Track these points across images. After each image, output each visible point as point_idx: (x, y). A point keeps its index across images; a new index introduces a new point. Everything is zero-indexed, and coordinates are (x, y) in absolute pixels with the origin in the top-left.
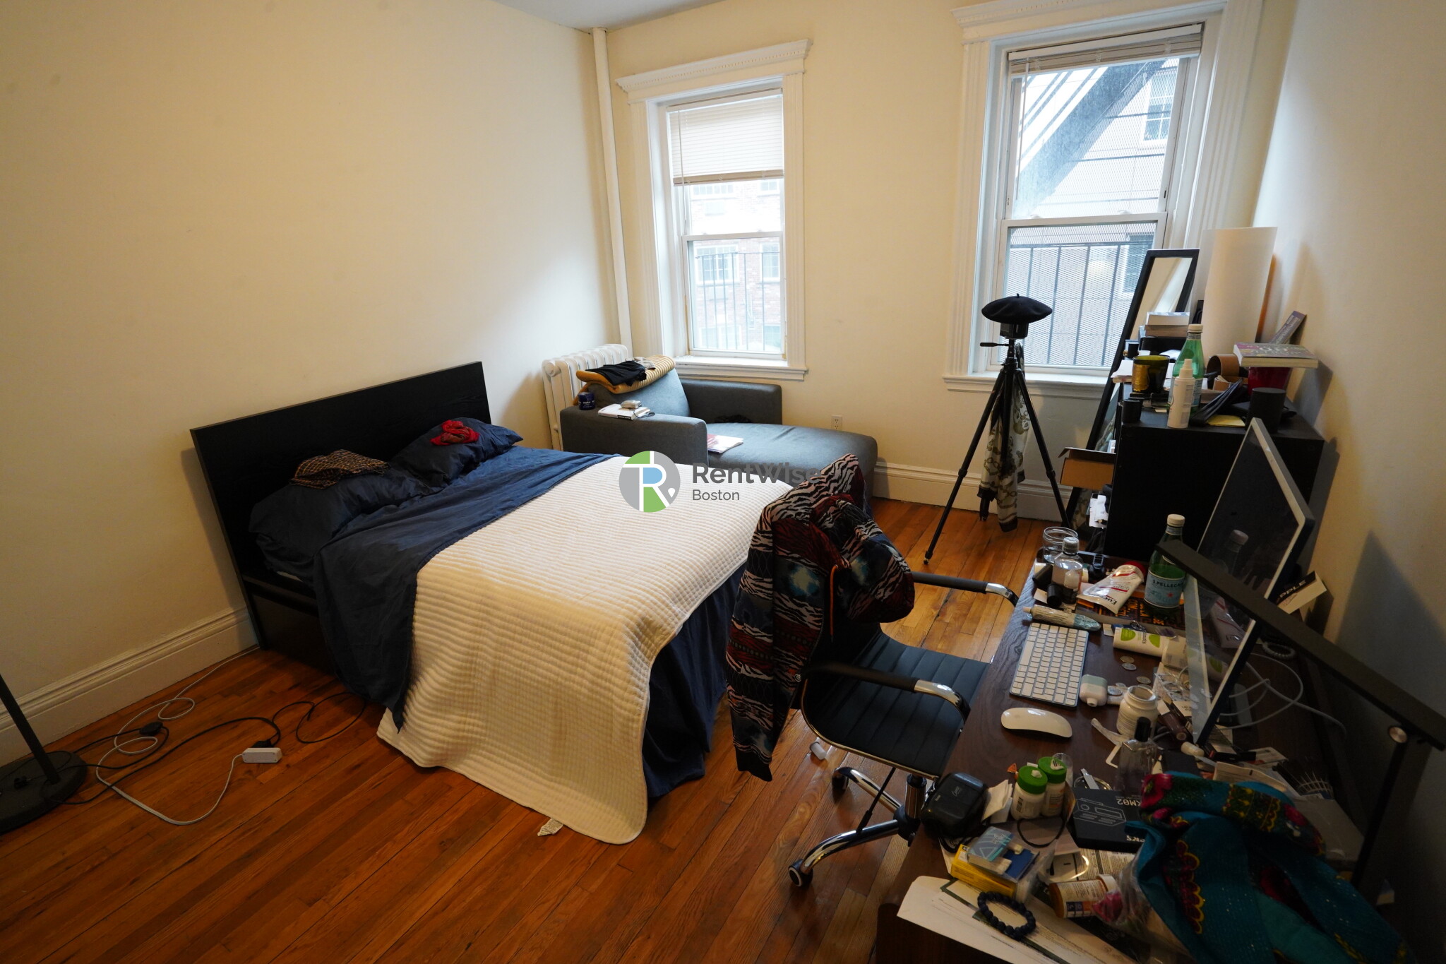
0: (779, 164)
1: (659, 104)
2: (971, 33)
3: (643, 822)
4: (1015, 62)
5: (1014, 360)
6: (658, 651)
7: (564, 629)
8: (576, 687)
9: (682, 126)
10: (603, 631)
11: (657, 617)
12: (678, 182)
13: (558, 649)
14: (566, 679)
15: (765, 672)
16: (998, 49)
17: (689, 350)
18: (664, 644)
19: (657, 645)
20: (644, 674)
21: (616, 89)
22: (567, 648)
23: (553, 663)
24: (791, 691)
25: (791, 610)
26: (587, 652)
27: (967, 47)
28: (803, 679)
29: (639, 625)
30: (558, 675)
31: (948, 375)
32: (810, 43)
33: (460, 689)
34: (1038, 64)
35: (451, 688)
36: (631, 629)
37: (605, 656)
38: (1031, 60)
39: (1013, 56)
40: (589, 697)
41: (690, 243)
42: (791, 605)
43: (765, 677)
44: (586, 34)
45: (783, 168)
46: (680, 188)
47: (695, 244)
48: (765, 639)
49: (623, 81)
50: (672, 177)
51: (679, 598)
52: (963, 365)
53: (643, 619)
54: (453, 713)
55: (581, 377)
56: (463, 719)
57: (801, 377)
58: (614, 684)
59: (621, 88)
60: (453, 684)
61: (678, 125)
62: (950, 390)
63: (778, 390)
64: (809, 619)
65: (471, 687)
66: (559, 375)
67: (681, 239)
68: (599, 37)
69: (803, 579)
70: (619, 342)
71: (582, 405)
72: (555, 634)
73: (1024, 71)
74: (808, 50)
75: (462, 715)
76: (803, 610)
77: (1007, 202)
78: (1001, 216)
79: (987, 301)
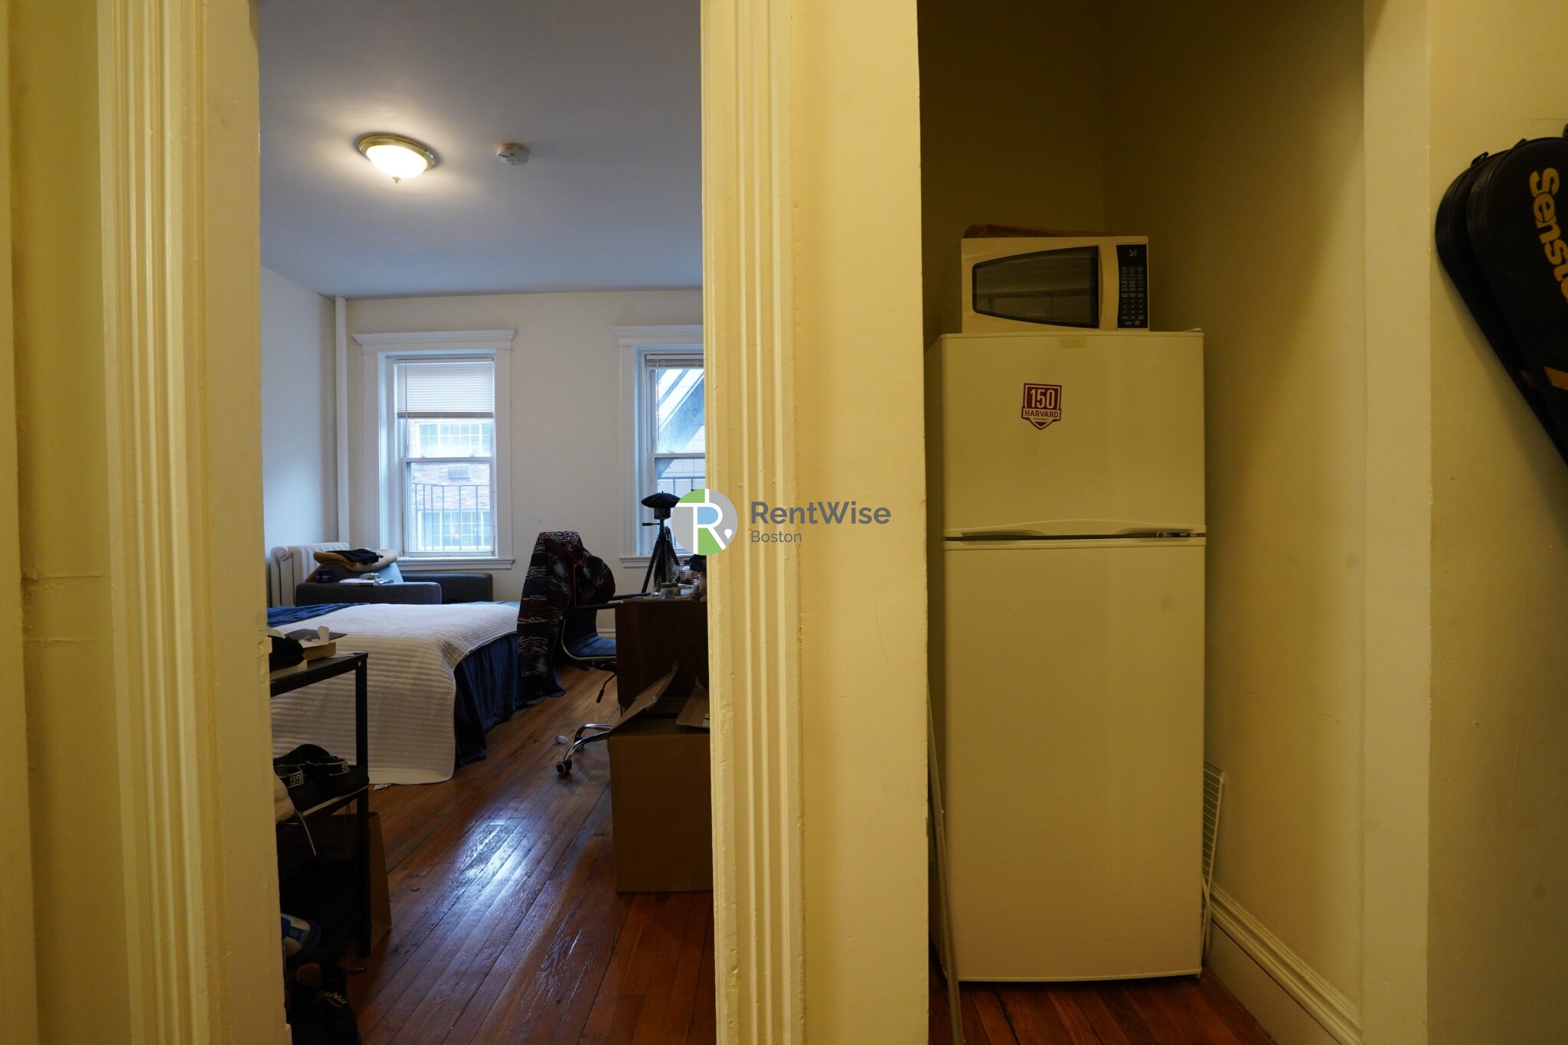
0: (492, 409)
1: (388, 357)
2: (623, 341)
3: (452, 772)
4: (650, 360)
5: (665, 534)
6: (456, 664)
7: (390, 651)
8: (401, 686)
9: (408, 375)
10: (421, 647)
11: (456, 643)
12: (401, 415)
13: (386, 665)
14: (393, 683)
15: (543, 618)
16: (640, 352)
17: (403, 552)
18: (460, 659)
19: (456, 660)
20: (451, 672)
21: (352, 340)
22: (394, 663)
23: (380, 675)
24: (556, 630)
25: (555, 584)
26: (410, 662)
27: (621, 349)
28: (564, 618)
29: (444, 645)
30: (385, 682)
31: (622, 556)
32: (516, 332)
33: (291, 715)
34: (663, 363)
35: (283, 715)
36: (440, 646)
37: (424, 660)
38: (660, 361)
39: (648, 357)
40: (412, 690)
41: (409, 464)
42: (555, 581)
43: (543, 620)
44: (330, 301)
45: (493, 411)
46: (402, 421)
47: (412, 464)
48: (543, 599)
49: (357, 337)
50: (396, 411)
51: (466, 638)
52: (633, 548)
53: (446, 642)
54: (283, 737)
55: (318, 557)
56: (293, 740)
57: (509, 566)
58: (432, 675)
59: (356, 341)
60: (286, 712)
61: (404, 374)
62: (625, 568)
63: (490, 578)
64: (564, 589)
65: (302, 713)
66: (290, 560)
67: (401, 461)
68: (340, 305)
69: (559, 569)
70: (338, 541)
71: (321, 578)
72: (383, 656)
73: (656, 366)
74: (514, 336)
75: (291, 738)
76: (561, 584)
77: (653, 443)
78: (650, 451)
79: (646, 496)
